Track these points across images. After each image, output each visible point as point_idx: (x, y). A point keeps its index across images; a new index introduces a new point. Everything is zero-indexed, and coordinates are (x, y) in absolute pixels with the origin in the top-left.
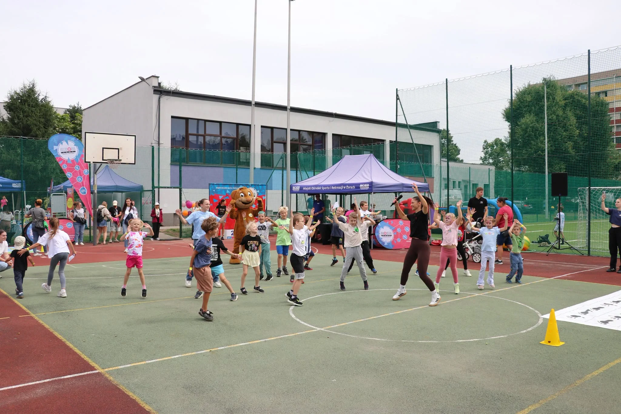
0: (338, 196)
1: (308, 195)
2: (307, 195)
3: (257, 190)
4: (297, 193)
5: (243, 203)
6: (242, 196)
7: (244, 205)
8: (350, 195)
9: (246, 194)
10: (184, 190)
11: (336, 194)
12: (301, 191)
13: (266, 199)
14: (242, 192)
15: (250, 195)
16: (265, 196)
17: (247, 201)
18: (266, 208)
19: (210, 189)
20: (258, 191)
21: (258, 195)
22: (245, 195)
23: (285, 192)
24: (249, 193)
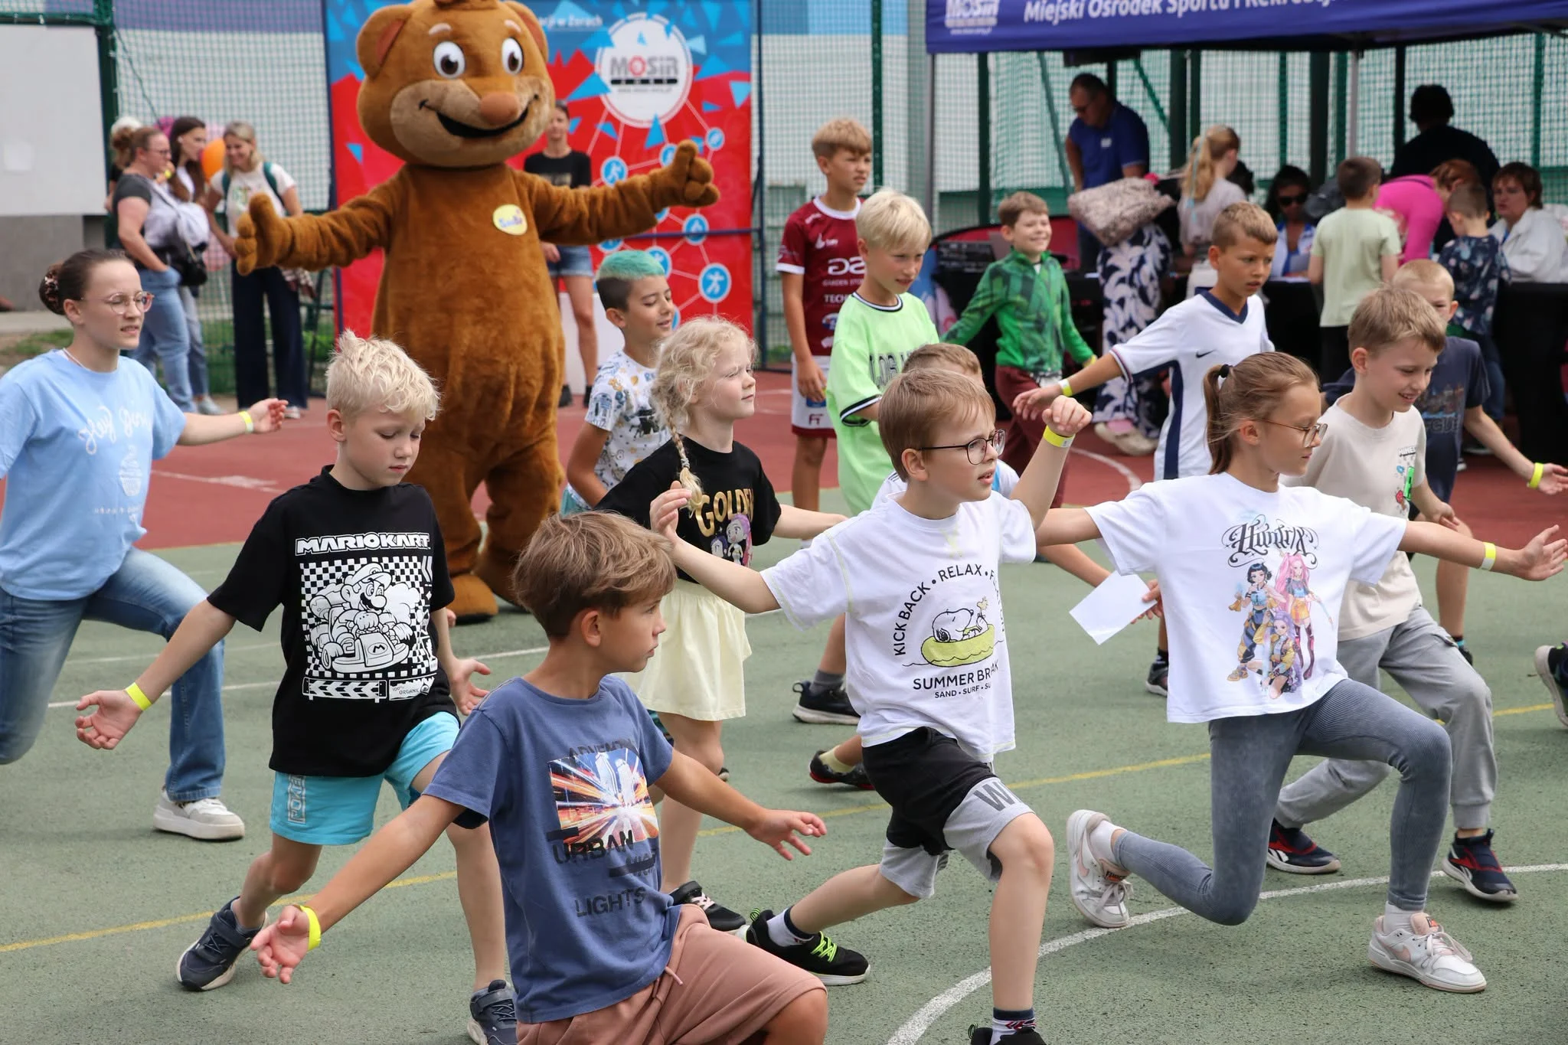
0: (1300, 63)
1: (1068, 63)
2: (1055, 59)
3: (688, 34)
4: (980, 46)
5: (452, 124)
6: (449, 66)
7: (456, 141)
8: (1390, 54)
9: (486, 50)
10: (130, 42)
11: (1281, 44)
12: (1008, 32)
13: (755, 103)
14: (455, 37)
15: (513, 62)
16: (746, 77)
17: (486, 116)
18: (755, 168)
19: (336, 33)
20: (699, 44)
21: (696, 70)
22: (477, 66)
23: (895, 45)
24: (510, 47)
